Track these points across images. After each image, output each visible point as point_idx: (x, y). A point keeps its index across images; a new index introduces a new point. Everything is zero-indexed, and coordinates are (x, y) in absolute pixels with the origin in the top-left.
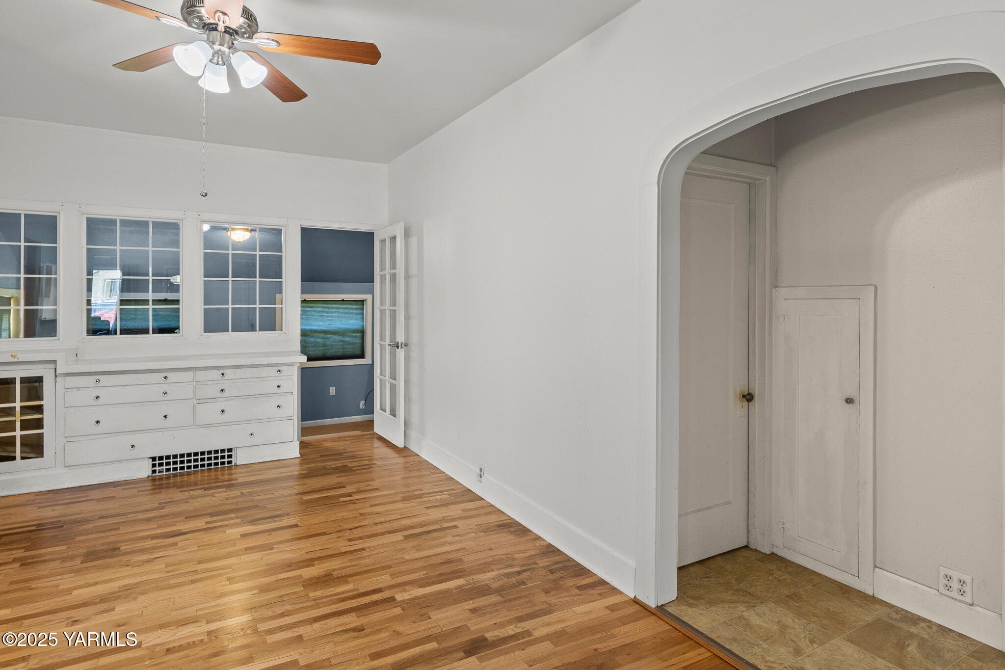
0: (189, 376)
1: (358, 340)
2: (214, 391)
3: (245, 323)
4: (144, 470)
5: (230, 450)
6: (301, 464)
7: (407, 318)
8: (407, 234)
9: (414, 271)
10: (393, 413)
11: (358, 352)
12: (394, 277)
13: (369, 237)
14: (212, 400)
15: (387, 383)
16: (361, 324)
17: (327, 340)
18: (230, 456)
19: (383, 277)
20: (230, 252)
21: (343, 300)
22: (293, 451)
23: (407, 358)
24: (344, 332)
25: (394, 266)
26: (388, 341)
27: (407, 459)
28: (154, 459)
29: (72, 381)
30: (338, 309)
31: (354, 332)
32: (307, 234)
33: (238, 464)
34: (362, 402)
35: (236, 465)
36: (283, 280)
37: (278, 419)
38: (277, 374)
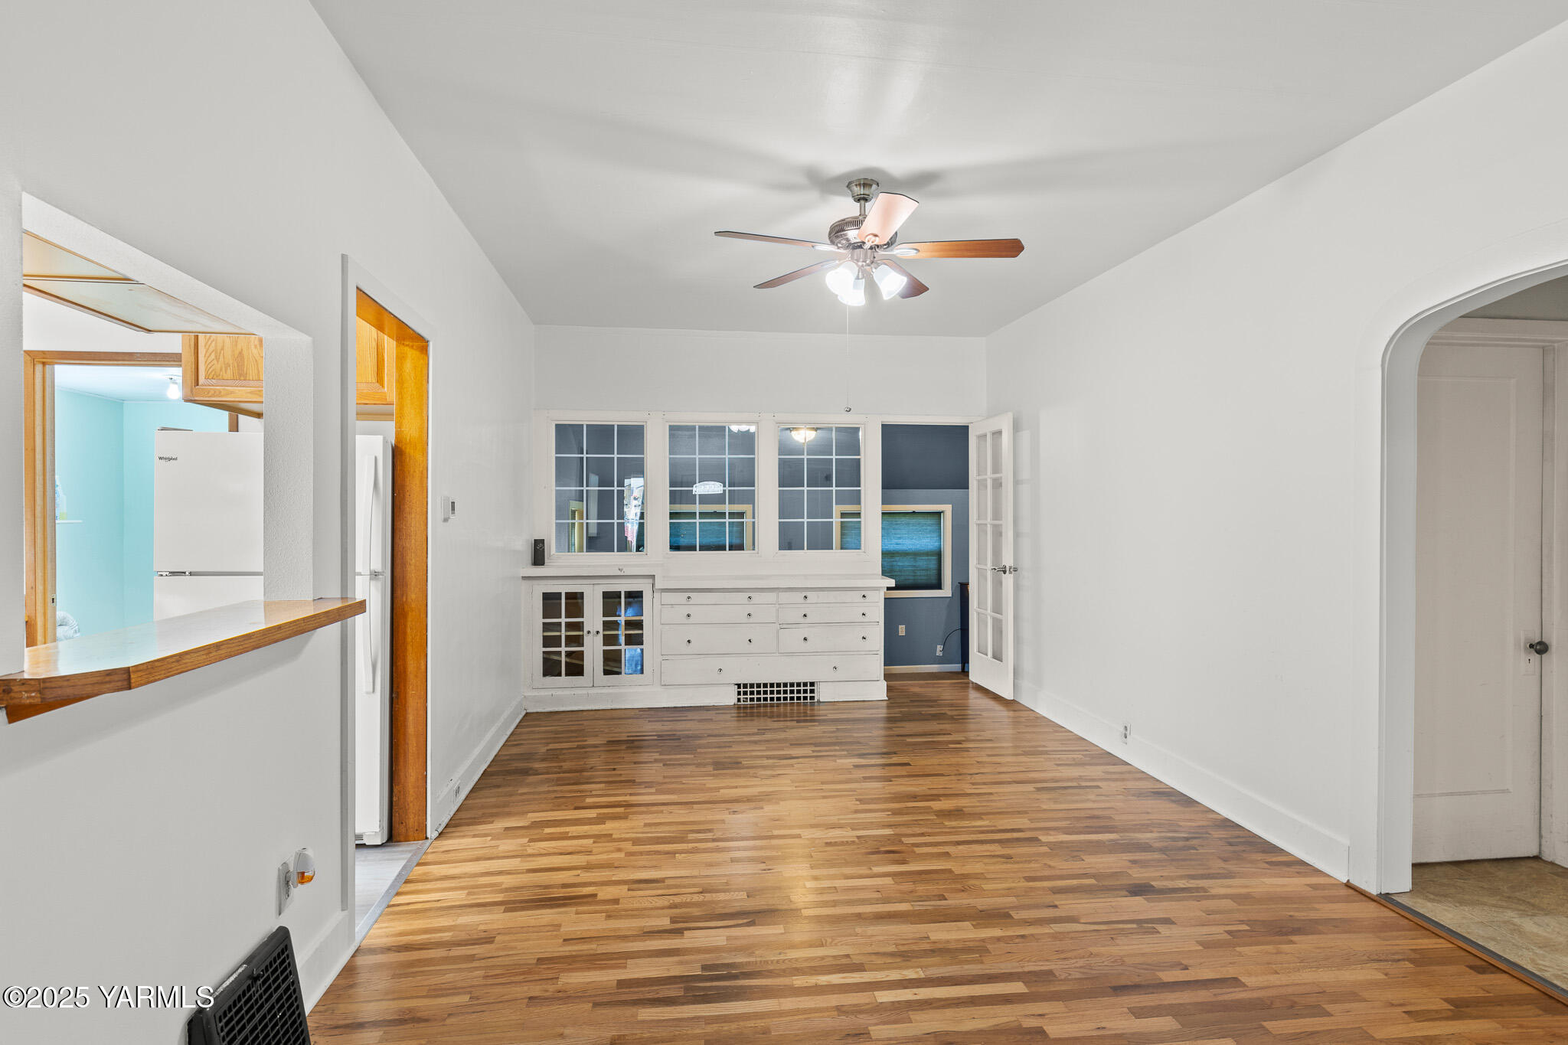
0: (770, 597)
1: (933, 564)
2: (795, 616)
3: (821, 541)
4: (729, 698)
5: (812, 684)
6: (888, 707)
7: (1017, 535)
8: (1016, 427)
9: (1025, 474)
10: (998, 656)
11: (934, 581)
12: (998, 484)
13: (962, 431)
14: (794, 626)
15: (989, 618)
16: (937, 544)
17: (895, 563)
18: (812, 691)
19: (982, 484)
20: (805, 457)
21: (914, 512)
22: (879, 691)
23: (1017, 587)
24: (916, 554)
25: (997, 468)
26: (989, 566)
27: (1017, 714)
28: (739, 686)
29: (668, 598)
30: (908, 524)
31: (928, 554)
32: (890, 432)
33: (821, 700)
34: (938, 646)
35: (819, 702)
36: (862, 488)
37: (863, 653)
38: (862, 600)
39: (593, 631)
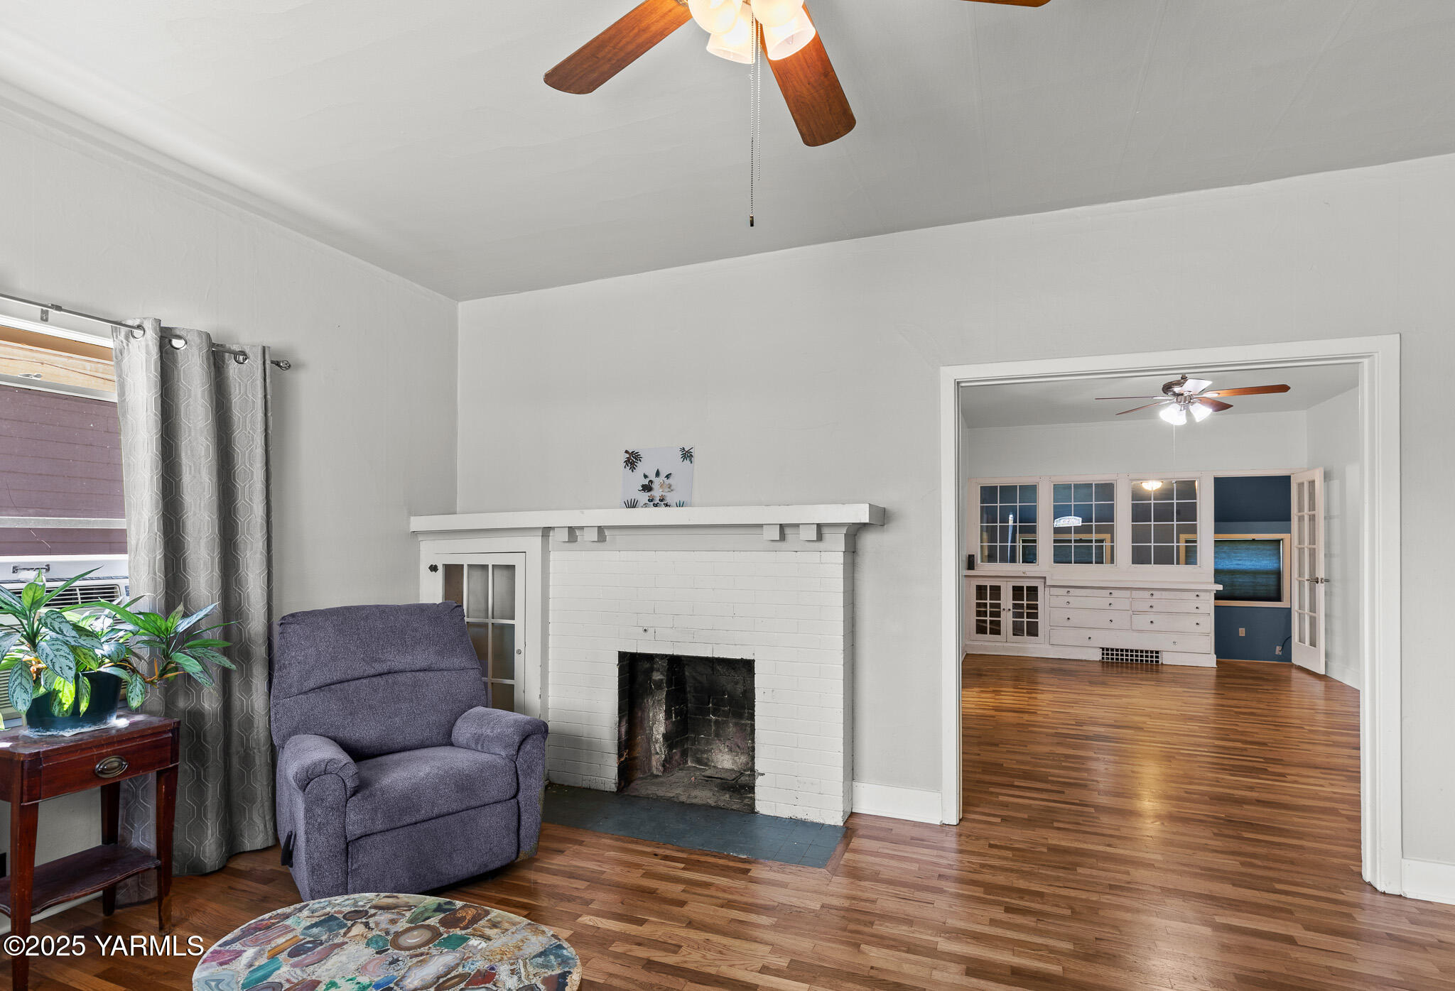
0: (1127, 593)
1: (1272, 580)
2: (1145, 607)
3: (1165, 557)
4: (1097, 656)
5: (1157, 652)
6: (1217, 671)
7: (1328, 555)
8: (1327, 476)
9: (1335, 511)
10: (1313, 643)
11: (1273, 594)
12: (1312, 518)
13: (1285, 481)
14: (1144, 613)
15: (1306, 616)
16: (1276, 565)
17: (1235, 580)
18: (1157, 657)
19: (1301, 519)
20: (1152, 502)
21: (1254, 540)
22: (1210, 661)
23: (1328, 594)
24: (1255, 573)
25: (1312, 507)
26: (1307, 577)
27: (1328, 683)
28: (1103, 649)
29: (1054, 591)
30: (1248, 549)
31: (1267, 573)
32: (1220, 484)
33: (1164, 664)
34: (1278, 647)
35: (1162, 664)
36: (1198, 522)
37: (1198, 634)
38: (1196, 598)
39: (1007, 608)
